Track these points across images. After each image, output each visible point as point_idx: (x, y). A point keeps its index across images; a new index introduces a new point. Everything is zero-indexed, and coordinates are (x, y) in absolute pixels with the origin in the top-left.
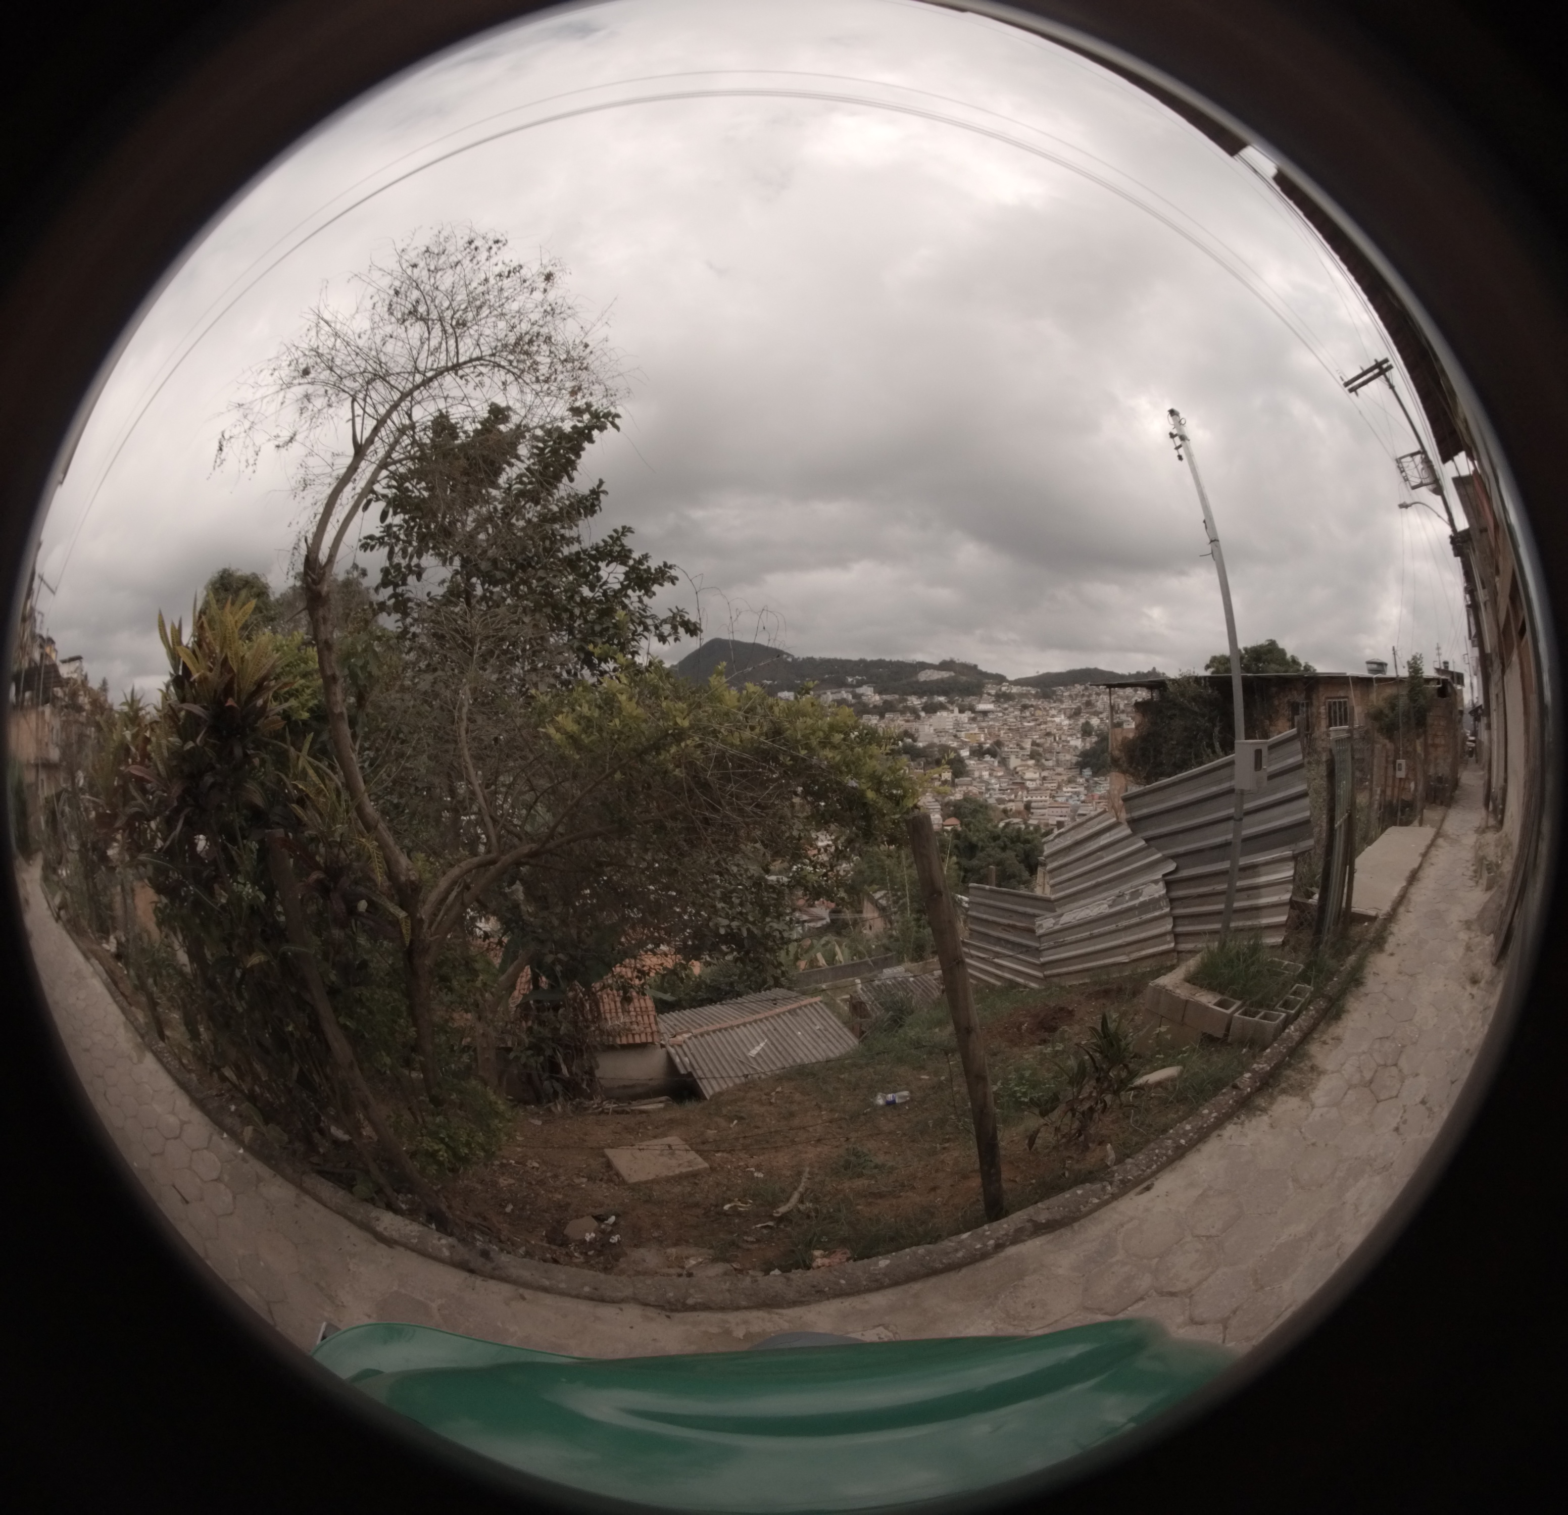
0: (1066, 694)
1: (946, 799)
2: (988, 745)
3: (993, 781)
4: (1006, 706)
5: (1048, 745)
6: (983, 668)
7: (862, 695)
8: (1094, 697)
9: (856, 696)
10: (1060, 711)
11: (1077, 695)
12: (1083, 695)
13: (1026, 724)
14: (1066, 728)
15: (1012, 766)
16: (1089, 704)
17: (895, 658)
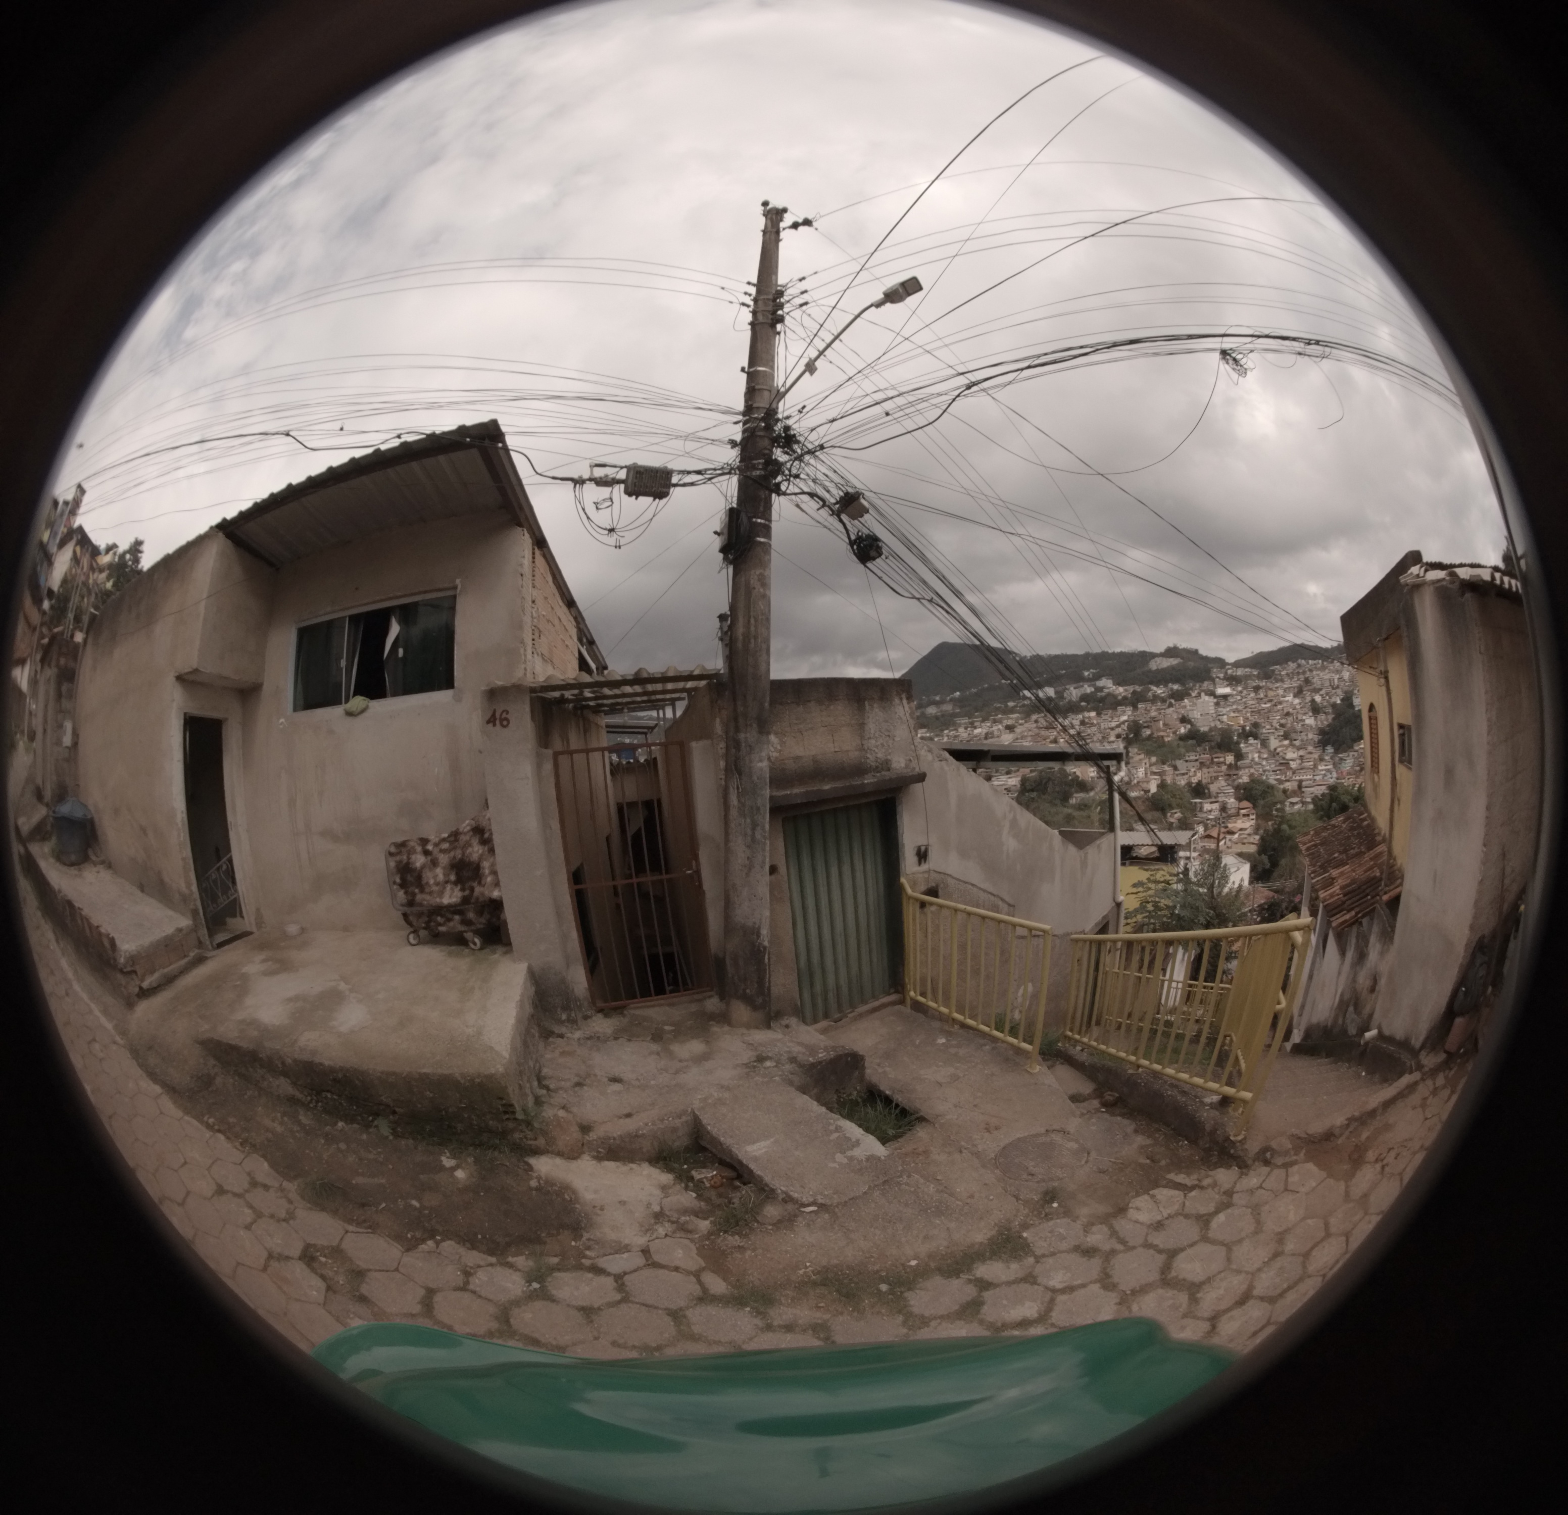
0: (1283, 673)
1: (1236, 783)
2: (1248, 728)
4: (1240, 689)
5: (1289, 725)
6: (1203, 652)
7: (1103, 687)
8: (1308, 673)
9: (1100, 689)
10: (1285, 690)
13: (1264, 706)
14: (1298, 707)
15: (1272, 748)
16: (1307, 681)
17: (1118, 650)
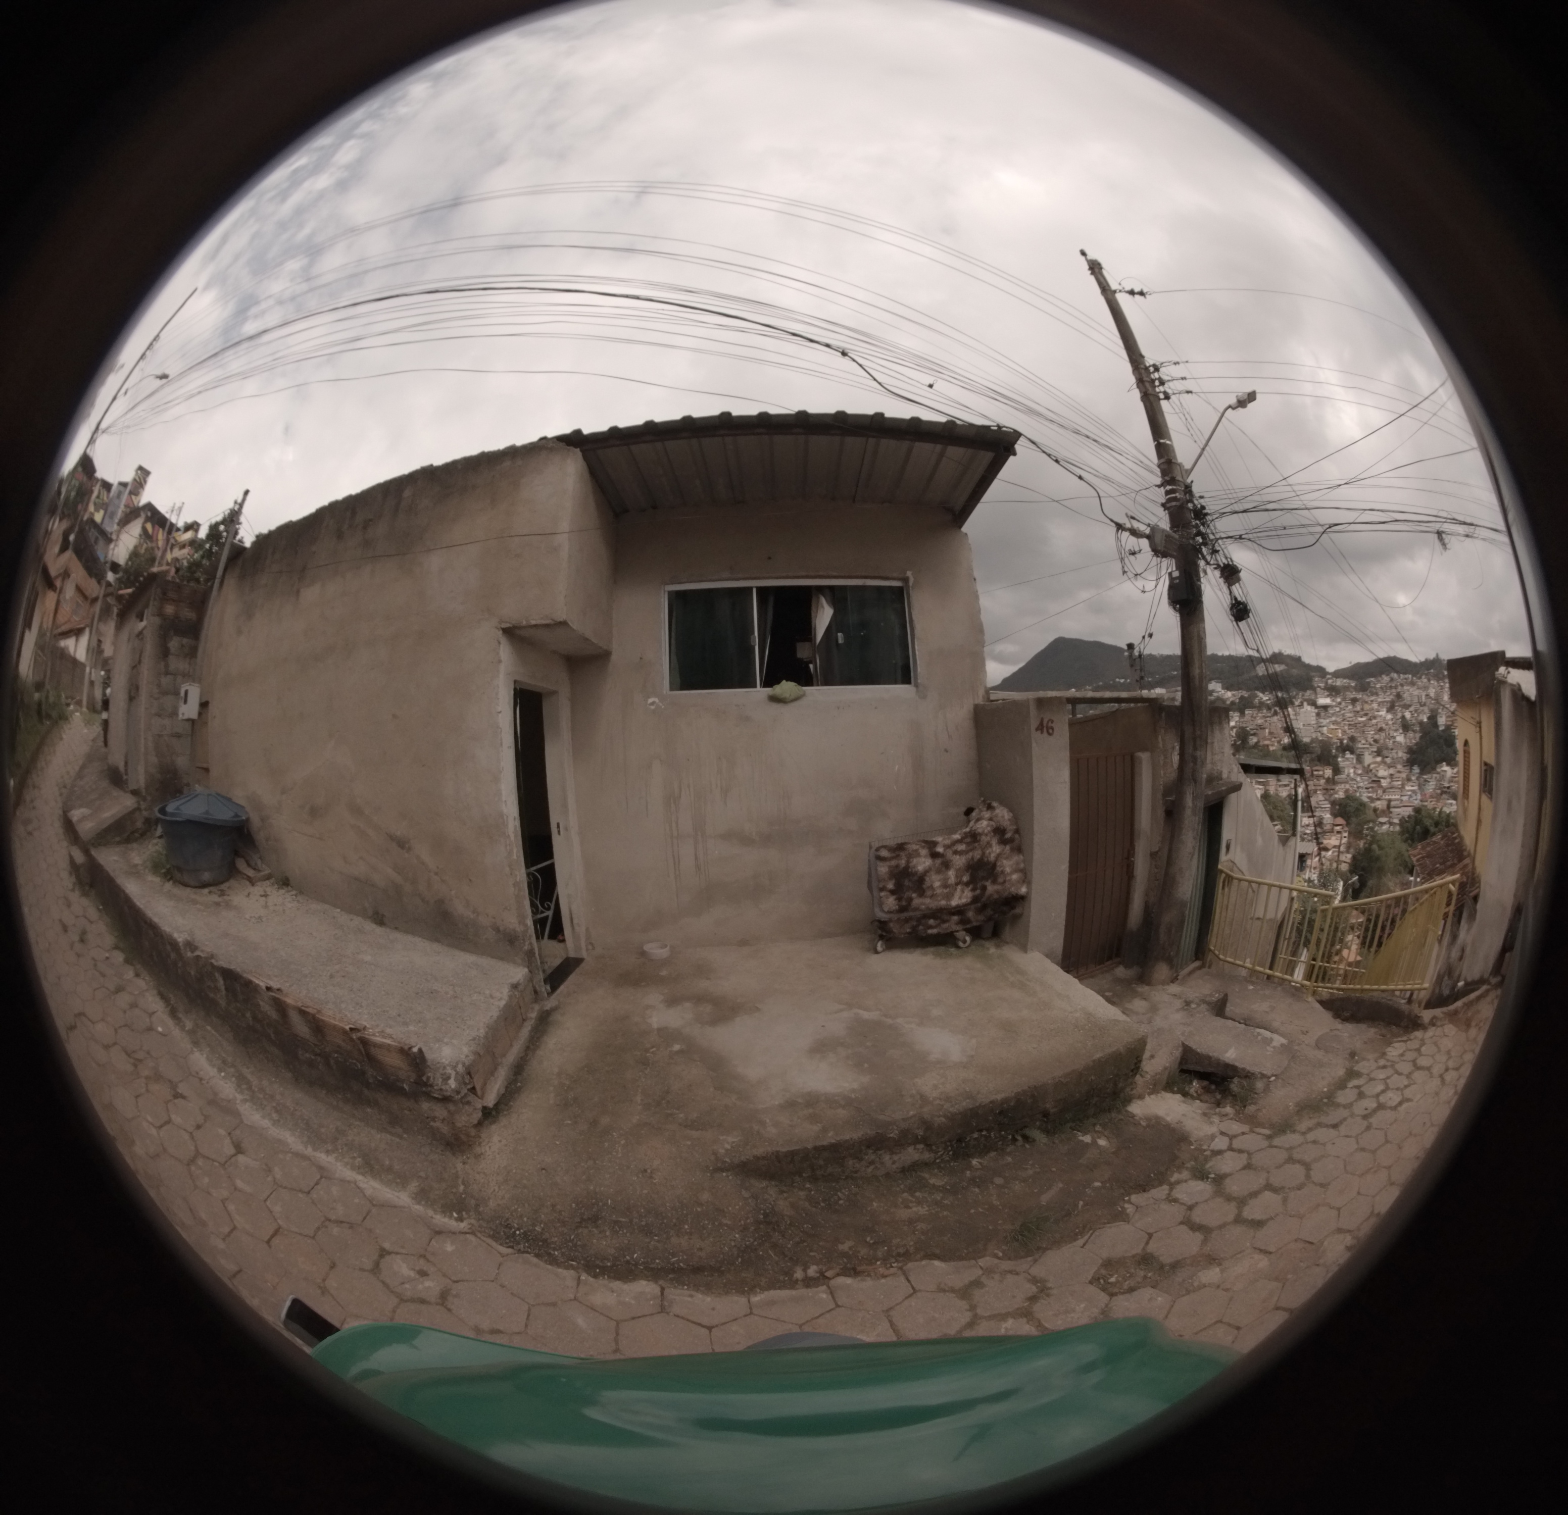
0: (1378, 686)
1: (1332, 799)
2: (1345, 741)
3: (1358, 779)
5: (1382, 741)
6: (1306, 660)
7: (1213, 691)
8: (1400, 688)
10: (1379, 704)
11: (1386, 686)
12: (1391, 687)
13: (1360, 719)
14: (1390, 722)
16: (1399, 696)
17: (1226, 653)
